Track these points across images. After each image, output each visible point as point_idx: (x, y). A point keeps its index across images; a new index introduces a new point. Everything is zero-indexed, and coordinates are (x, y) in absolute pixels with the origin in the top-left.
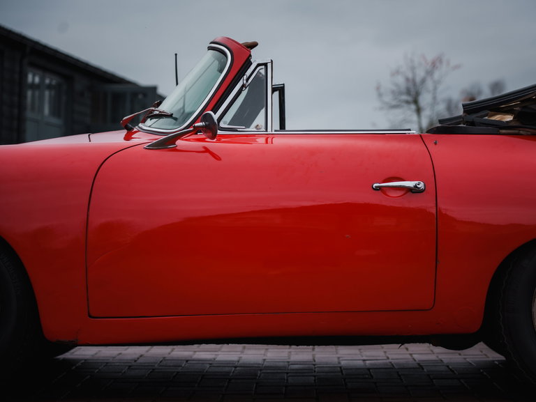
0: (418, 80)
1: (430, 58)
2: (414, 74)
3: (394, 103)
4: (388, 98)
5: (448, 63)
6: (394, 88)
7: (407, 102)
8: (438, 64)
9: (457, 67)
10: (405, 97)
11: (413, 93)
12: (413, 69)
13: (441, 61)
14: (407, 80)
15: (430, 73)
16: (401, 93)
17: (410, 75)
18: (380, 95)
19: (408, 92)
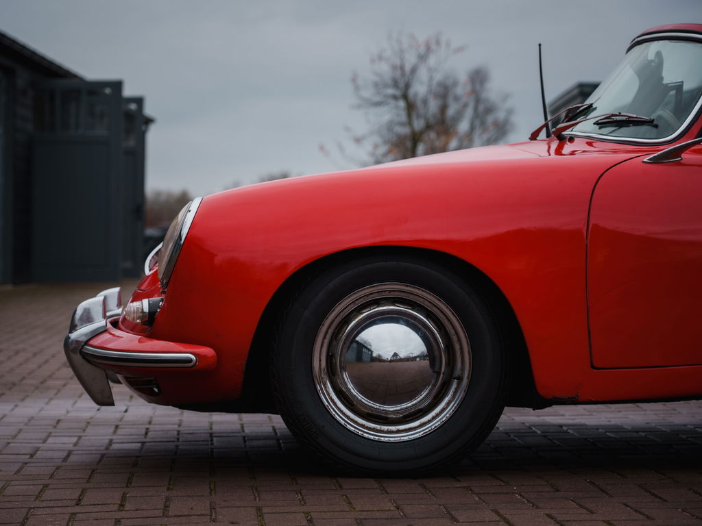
0: (408, 68)
1: (422, 38)
2: (402, 59)
3: (377, 99)
4: (368, 93)
5: (448, 44)
6: (377, 79)
7: (395, 98)
8: (434, 47)
9: (460, 50)
10: (390, 91)
11: (402, 85)
12: (401, 53)
13: (438, 43)
14: (394, 68)
15: (423, 58)
16: (386, 86)
17: (398, 62)
18: (357, 88)
19: (395, 84)
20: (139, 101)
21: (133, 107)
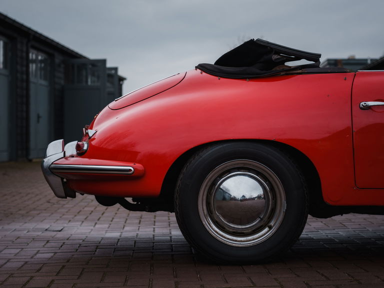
20: (116, 69)
21: (113, 72)
